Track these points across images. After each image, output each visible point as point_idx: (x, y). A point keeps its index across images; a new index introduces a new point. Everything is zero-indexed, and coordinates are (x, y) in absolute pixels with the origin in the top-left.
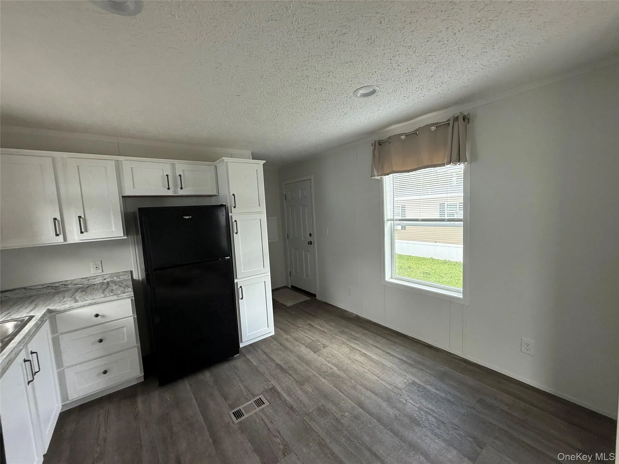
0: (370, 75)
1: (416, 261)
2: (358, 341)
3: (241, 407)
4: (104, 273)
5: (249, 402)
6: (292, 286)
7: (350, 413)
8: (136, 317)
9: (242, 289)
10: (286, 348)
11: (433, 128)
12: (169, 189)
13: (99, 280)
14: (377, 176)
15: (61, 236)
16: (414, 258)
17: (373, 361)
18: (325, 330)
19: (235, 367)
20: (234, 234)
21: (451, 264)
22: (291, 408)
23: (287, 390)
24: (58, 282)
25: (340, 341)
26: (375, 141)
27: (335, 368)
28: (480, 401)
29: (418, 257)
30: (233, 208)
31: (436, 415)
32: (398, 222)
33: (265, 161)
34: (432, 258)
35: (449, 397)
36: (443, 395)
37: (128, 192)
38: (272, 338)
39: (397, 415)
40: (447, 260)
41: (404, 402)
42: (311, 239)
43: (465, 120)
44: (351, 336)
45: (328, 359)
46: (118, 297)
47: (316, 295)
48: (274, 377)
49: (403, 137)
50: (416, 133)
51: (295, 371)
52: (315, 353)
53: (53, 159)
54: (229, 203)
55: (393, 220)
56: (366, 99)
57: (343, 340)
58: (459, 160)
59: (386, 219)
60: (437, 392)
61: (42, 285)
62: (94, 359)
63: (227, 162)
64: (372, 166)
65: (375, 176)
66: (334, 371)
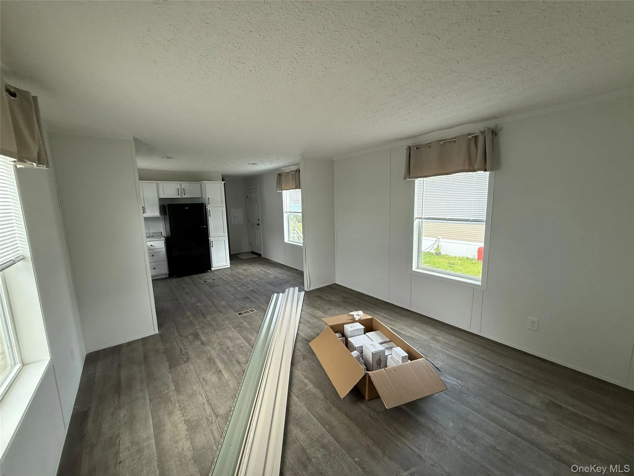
6: (252, 251)
20: (209, 216)
30: (208, 204)
54: (207, 202)
63: (205, 183)
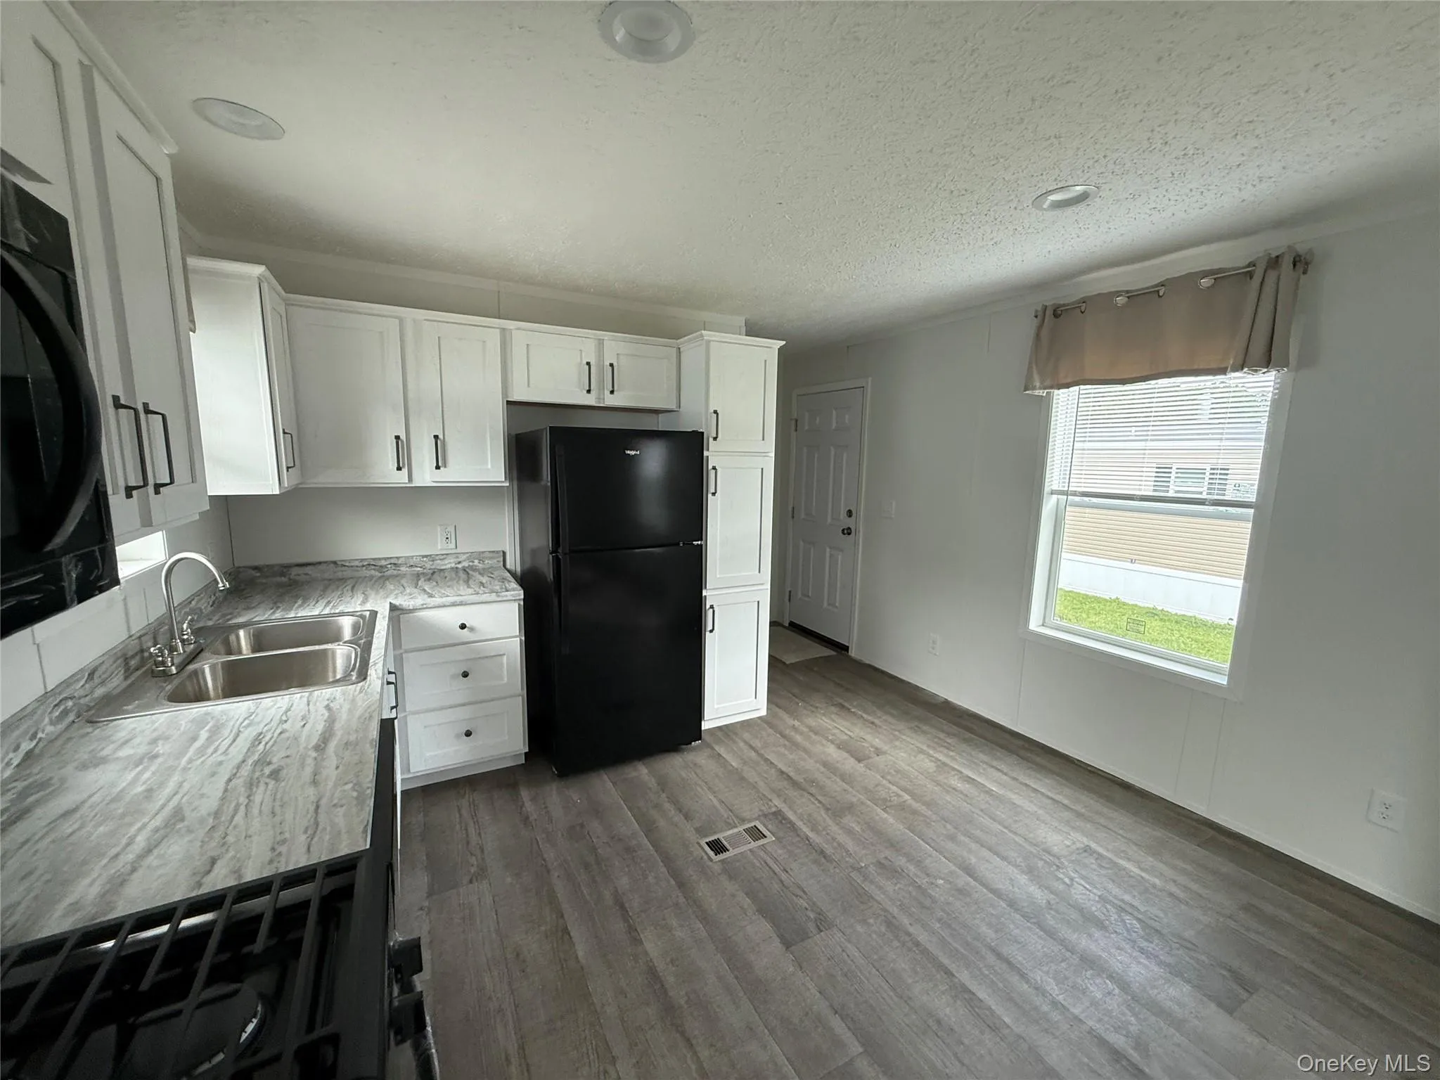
0: (1090, 163)
1: (1075, 602)
2: (953, 751)
3: (720, 836)
4: (459, 550)
5: (736, 830)
7: (947, 881)
8: (523, 638)
9: (714, 612)
10: (796, 745)
11: (1206, 282)
12: (589, 391)
13: (450, 563)
14: (1040, 389)
15: (405, 471)
16: (1070, 596)
17: (992, 795)
18: (876, 721)
19: (695, 764)
21: (1169, 620)
22: (822, 852)
23: (809, 821)
24: (386, 559)
25: (912, 746)
26: (1045, 308)
27: (907, 797)
28: (1247, 908)
29: (1079, 593)
31: (1140, 916)
32: (1077, 499)
33: (784, 342)
34: (1117, 599)
35: (1174, 889)
36: (1157, 881)
37: (518, 395)
38: (762, 721)
39: (1052, 902)
40: (1160, 608)
41: (1067, 880)
42: (850, 523)
43: (1297, 267)
44: (936, 740)
45: (889, 777)
46: (499, 596)
47: (848, 647)
48: (778, 793)
49: (1121, 300)
50: (1158, 291)
51: (821, 788)
52: (859, 761)
53: (401, 321)
55: (1066, 493)
56: (1058, 212)
57: (919, 745)
58: (1268, 362)
59: (1047, 489)
60: (1143, 874)
61: (362, 560)
62: (451, 707)
64: (1030, 363)
65: (1034, 388)
66: (904, 802)
